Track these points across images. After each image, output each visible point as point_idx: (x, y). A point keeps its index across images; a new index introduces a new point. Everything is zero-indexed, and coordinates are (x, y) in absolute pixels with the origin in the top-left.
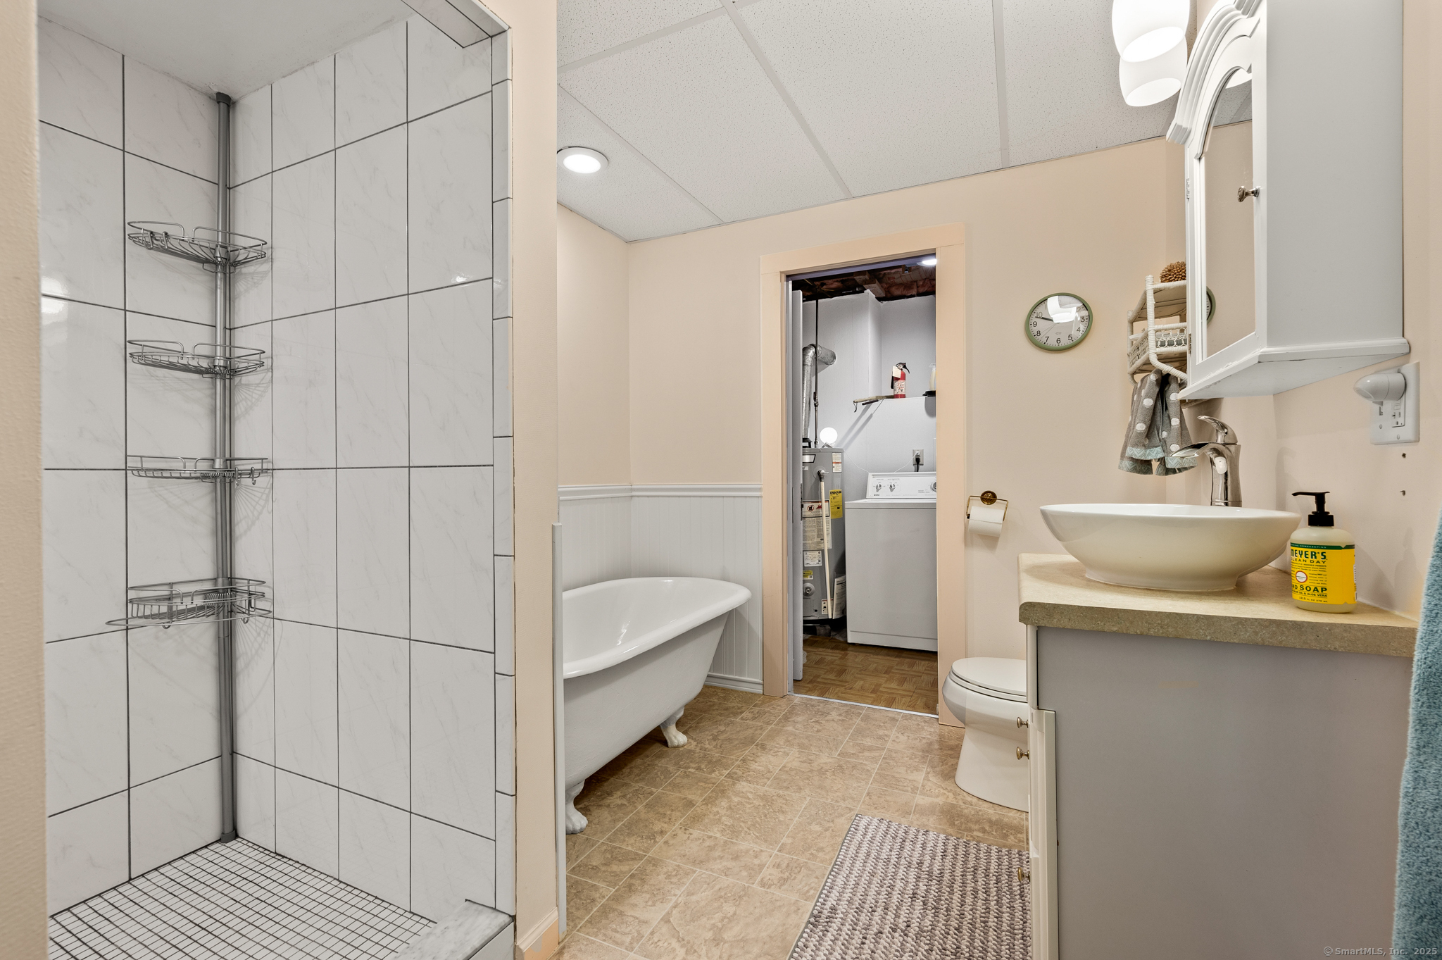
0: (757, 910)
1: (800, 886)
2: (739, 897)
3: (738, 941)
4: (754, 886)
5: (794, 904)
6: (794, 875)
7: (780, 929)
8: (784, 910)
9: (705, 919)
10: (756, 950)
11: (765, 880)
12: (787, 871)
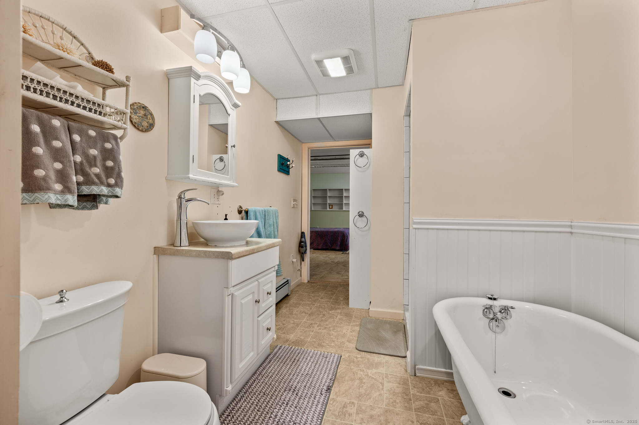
0: (351, 391)
1: (337, 405)
2: (360, 396)
3: (354, 380)
4: (357, 402)
5: (338, 396)
6: (341, 410)
7: (341, 386)
8: (341, 393)
9: (369, 386)
10: (347, 378)
11: (353, 406)
12: (344, 412)
